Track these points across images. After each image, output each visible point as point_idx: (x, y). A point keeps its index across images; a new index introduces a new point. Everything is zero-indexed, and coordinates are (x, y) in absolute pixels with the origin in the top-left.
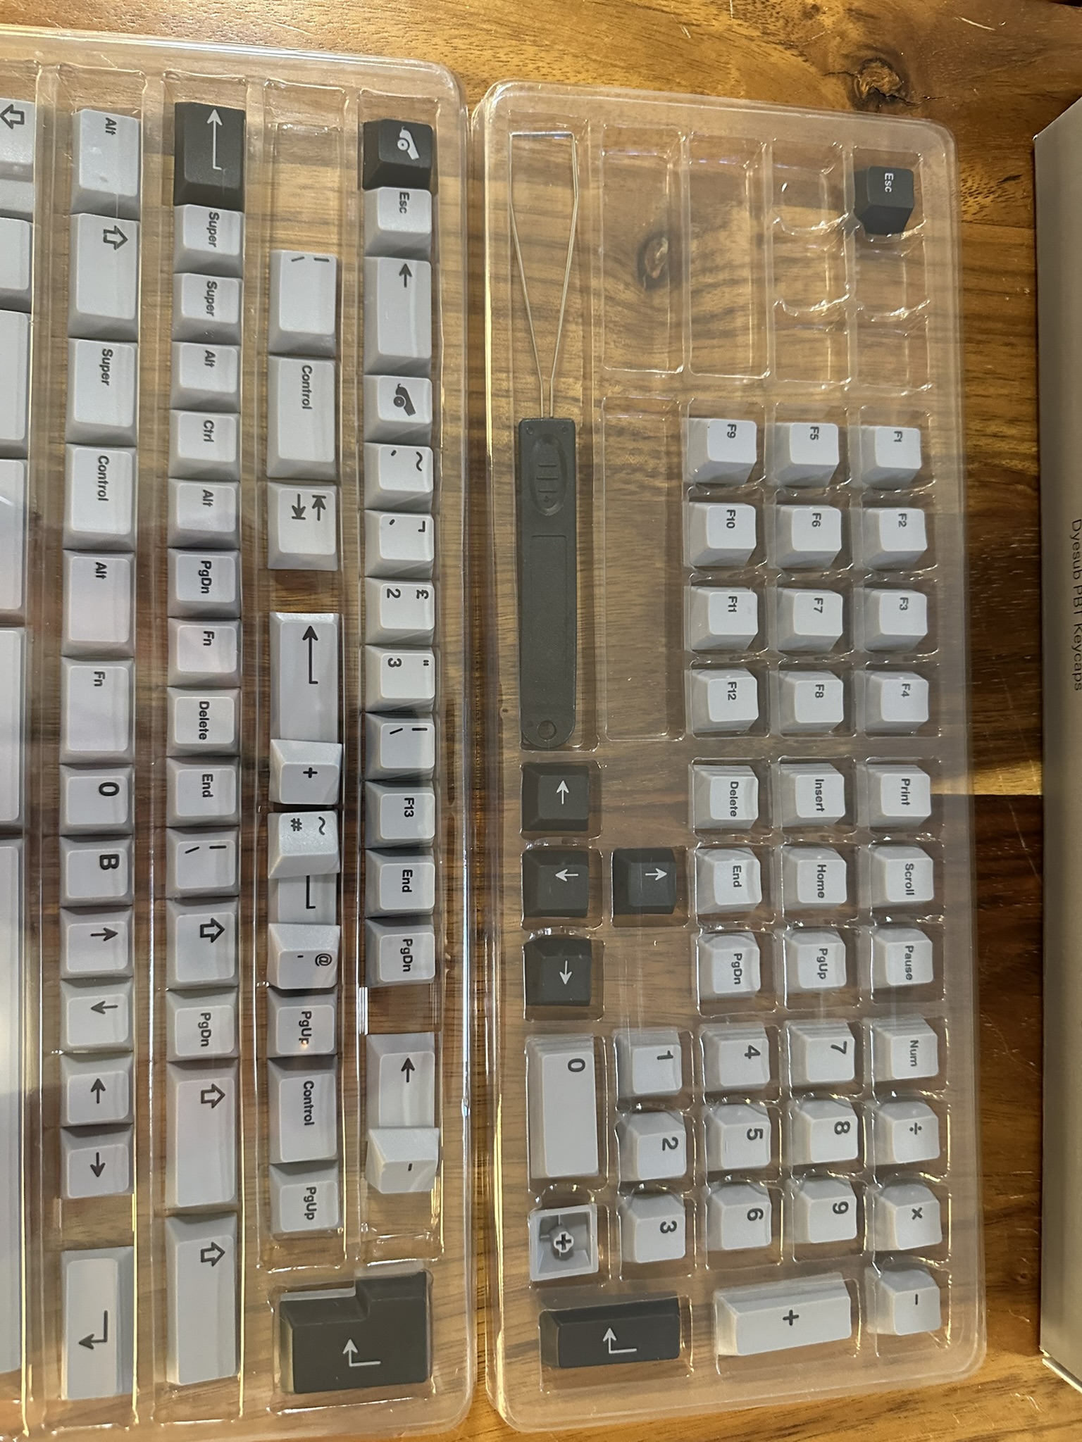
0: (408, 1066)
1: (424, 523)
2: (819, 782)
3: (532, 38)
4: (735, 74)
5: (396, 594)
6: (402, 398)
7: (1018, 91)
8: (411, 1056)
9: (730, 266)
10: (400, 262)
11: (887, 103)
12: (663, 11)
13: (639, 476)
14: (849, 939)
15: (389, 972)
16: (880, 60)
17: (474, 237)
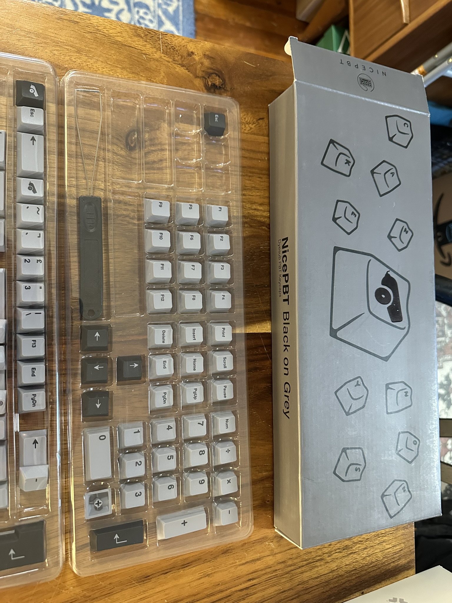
0: (35, 442)
1: (40, 234)
2: (194, 330)
3: (85, 54)
4: (163, 74)
5: (28, 261)
6: (31, 187)
7: (263, 88)
8: (37, 438)
9: (161, 144)
10: (32, 135)
11: (218, 89)
12: (136, 48)
13: (127, 219)
14: (204, 384)
15: (27, 407)
16: (216, 74)
17: (61, 127)
